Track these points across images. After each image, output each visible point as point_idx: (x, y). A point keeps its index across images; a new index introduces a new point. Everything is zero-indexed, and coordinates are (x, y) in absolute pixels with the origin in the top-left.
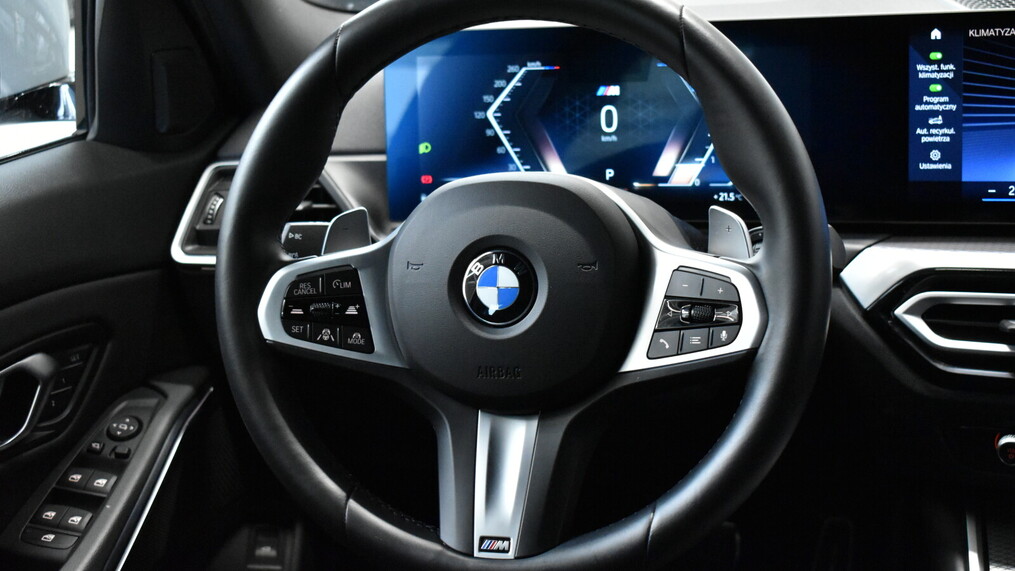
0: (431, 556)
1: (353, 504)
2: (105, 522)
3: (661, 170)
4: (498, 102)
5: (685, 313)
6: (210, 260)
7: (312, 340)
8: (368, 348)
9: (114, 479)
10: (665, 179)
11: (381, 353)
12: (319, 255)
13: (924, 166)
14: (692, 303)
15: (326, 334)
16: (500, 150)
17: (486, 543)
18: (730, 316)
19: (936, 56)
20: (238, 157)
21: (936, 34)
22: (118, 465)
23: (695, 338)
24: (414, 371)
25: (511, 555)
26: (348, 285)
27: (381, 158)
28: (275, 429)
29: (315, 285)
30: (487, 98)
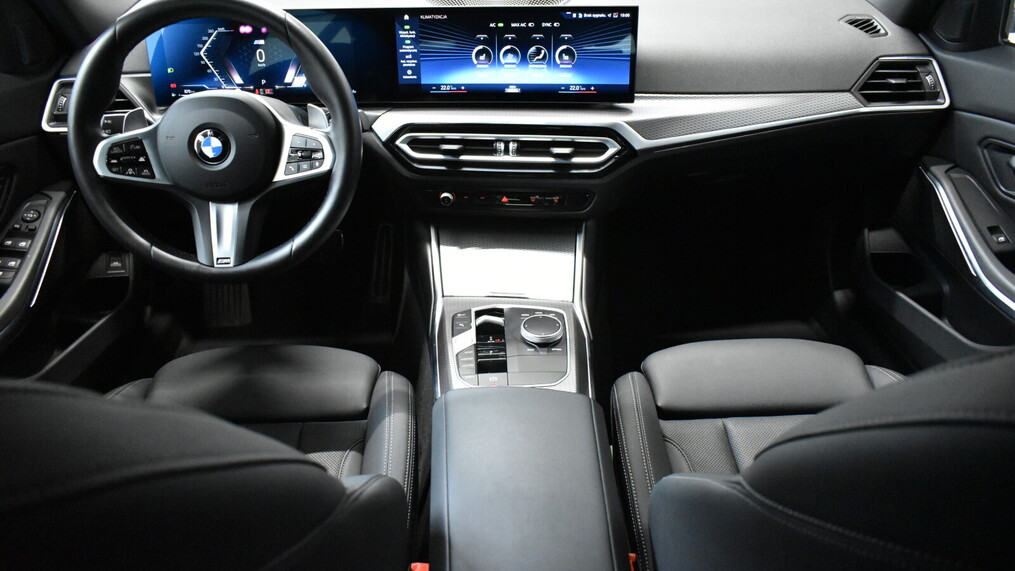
0: (195, 269)
1: (154, 249)
2: (28, 264)
3: (288, 79)
4: (205, 48)
5: (299, 154)
6: (65, 129)
7: (124, 174)
8: (153, 176)
9: (30, 242)
10: (290, 84)
11: (159, 178)
12: (121, 132)
13: (405, 77)
14: (303, 150)
15: (130, 171)
16: (209, 71)
17: (220, 261)
18: (319, 155)
19: (407, 27)
20: (75, 76)
21: (406, 17)
22: (31, 234)
23: (305, 165)
24: (176, 186)
25: (231, 265)
26: (138, 147)
27: (149, 75)
28: (111, 217)
29: (122, 148)
30: (200, 46)
